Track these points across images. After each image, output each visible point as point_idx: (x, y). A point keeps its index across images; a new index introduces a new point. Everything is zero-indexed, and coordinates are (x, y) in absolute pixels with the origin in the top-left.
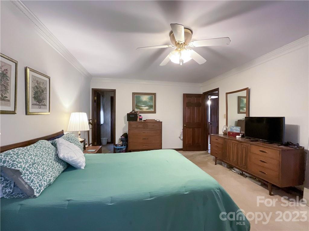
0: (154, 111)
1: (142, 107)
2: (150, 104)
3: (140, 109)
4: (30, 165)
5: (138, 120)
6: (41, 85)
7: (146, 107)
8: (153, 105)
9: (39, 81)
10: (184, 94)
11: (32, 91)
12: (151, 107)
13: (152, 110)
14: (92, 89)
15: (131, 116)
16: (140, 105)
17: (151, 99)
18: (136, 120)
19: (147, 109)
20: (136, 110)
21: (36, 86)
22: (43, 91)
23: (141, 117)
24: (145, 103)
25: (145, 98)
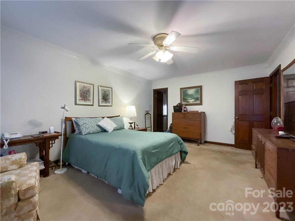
0: (200, 103)
1: (189, 99)
2: (196, 96)
3: (187, 102)
4: (84, 124)
5: (183, 111)
6: (107, 92)
7: (192, 100)
8: (199, 98)
9: (105, 90)
10: (235, 81)
11: (102, 96)
12: (197, 99)
13: (198, 102)
14: (153, 90)
15: (176, 108)
16: (186, 98)
17: (197, 92)
18: (181, 111)
19: (194, 102)
20: (183, 103)
21: (104, 93)
22: (108, 95)
23: (185, 109)
24: (191, 96)
25: (191, 92)
